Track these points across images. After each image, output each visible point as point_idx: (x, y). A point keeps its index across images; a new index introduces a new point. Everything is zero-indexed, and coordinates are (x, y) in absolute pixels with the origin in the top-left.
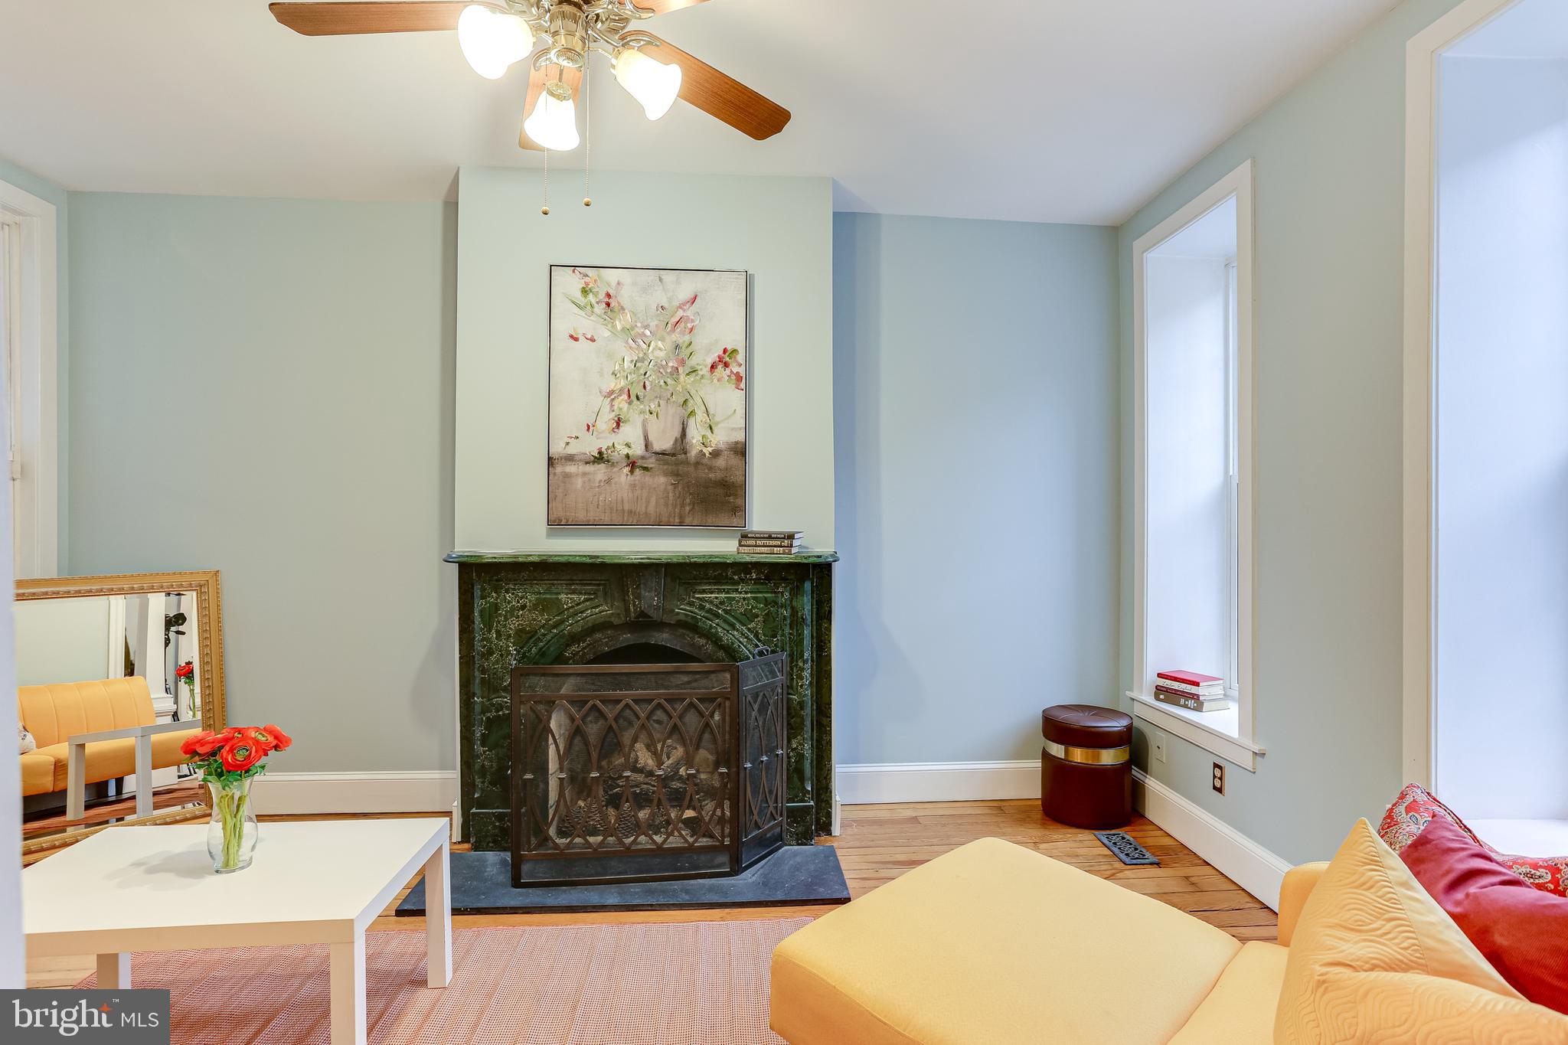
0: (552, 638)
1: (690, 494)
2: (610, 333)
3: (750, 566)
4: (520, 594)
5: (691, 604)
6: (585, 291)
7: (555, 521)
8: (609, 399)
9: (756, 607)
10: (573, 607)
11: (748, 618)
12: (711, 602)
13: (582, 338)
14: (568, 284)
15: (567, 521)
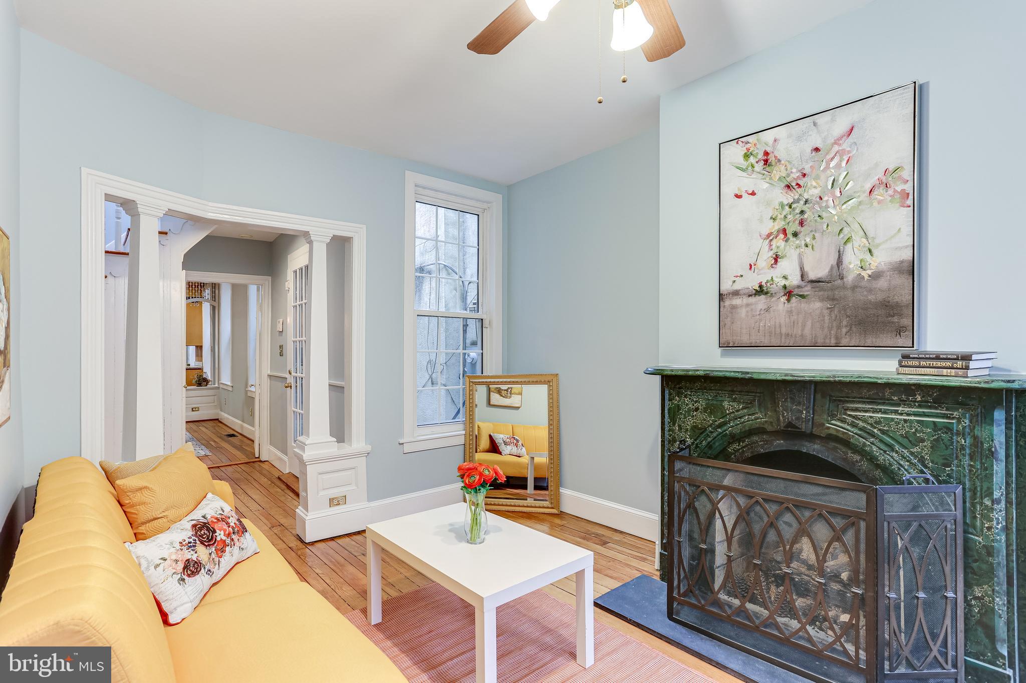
0: (718, 435)
1: (848, 316)
2: (768, 184)
3: (913, 388)
4: (695, 399)
5: (843, 421)
6: (747, 156)
7: (724, 344)
8: (768, 240)
9: (922, 431)
10: (733, 412)
11: (910, 441)
12: (865, 421)
13: (745, 195)
14: (735, 153)
15: (734, 344)
